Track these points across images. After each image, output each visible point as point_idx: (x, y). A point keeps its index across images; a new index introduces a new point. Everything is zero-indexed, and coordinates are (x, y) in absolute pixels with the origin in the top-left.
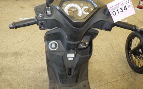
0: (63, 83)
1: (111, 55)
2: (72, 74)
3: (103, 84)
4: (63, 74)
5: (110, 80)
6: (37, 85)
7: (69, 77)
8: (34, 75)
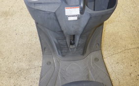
0: (63, 56)
1: (131, 12)
2: (77, 43)
3: (119, 51)
4: (62, 43)
5: (130, 45)
6: (32, 53)
7: (71, 47)
8: (29, 40)
